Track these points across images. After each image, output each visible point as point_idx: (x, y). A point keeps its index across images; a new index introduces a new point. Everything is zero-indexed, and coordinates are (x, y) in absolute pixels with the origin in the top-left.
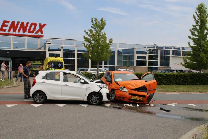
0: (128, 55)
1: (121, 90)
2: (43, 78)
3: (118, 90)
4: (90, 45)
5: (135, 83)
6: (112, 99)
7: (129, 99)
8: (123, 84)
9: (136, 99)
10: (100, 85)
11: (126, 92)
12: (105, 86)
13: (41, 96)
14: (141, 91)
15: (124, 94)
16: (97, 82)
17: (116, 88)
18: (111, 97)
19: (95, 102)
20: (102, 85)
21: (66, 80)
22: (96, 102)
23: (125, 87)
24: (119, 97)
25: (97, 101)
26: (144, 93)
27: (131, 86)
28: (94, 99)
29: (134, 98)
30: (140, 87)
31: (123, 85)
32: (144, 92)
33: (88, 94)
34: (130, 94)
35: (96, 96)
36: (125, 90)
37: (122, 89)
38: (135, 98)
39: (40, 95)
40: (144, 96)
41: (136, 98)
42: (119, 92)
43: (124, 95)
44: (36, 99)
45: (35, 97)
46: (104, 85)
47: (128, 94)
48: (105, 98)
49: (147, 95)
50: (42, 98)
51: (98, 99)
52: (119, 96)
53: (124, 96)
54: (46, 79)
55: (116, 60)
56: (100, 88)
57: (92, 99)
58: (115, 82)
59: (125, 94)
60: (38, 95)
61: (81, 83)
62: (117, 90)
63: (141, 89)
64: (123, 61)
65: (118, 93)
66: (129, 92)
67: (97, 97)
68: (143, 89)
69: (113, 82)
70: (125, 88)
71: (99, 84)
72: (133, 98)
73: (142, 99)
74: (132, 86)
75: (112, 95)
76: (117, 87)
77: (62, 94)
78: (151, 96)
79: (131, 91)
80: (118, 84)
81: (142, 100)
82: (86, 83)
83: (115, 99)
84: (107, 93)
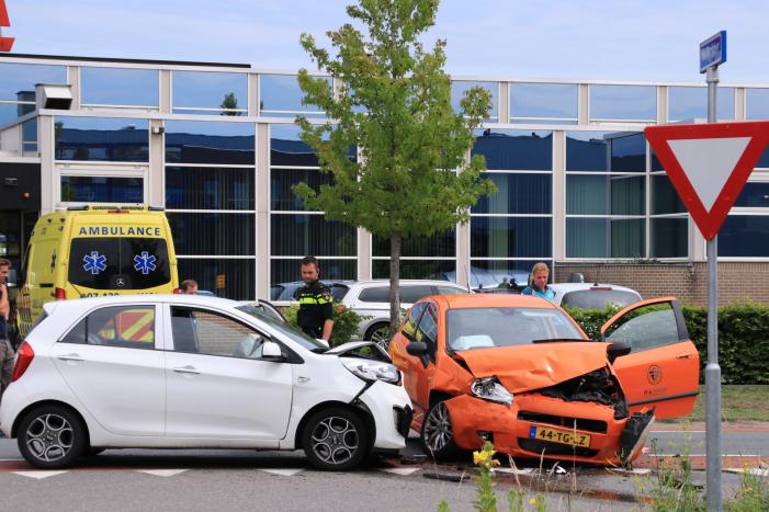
0: (648, 173)
1: (478, 392)
2: (70, 338)
3: (465, 395)
4: (339, 132)
5: (555, 358)
6: (432, 443)
7: (521, 442)
8: (489, 364)
9: (555, 439)
10: (360, 368)
11: (502, 403)
12: (392, 375)
13: (62, 429)
14: (582, 400)
15: (490, 415)
16: (347, 354)
17: (452, 387)
18: (430, 433)
19: (338, 457)
20: (372, 367)
21: (185, 344)
22: (345, 454)
23: (496, 380)
24: (467, 431)
25: (346, 447)
26: (601, 407)
27: (529, 375)
28: (334, 440)
29: (543, 434)
30: (578, 379)
31: (489, 370)
32: (598, 402)
33: (299, 413)
34: (523, 415)
35: (343, 425)
36: (501, 393)
37: (485, 387)
38: (550, 435)
39: (55, 422)
40: (597, 426)
41: (553, 433)
42: (470, 406)
43: (495, 419)
44: (32, 444)
45: (29, 432)
46: (385, 366)
47: (512, 415)
48: (387, 435)
49: (617, 418)
50: (66, 437)
51: (350, 439)
52: (468, 424)
53: (494, 426)
54: (86, 342)
55: (559, 215)
56: (364, 384)
57: (319, 436)
58: (452, 353)
59: (497, 415)
60: (46, 424)
61: (265, 357)
62: (461, 393)
63: (585, 389)
64: (613, 222)
65: (462, 412)
66: (519, 403)
67: (346, 431)
68: (595, 385)
69: (441, 353)
70: (497, 385)
71: (354, 363)
72: (538, 436)
73: (588, 438)
74: (534, 372)
75: (434, 424)
76: (459, 382)
77: (167, 415)
78: (638, 423)
79: (528, 397)
80: (462, 363)
81: (586, 444)
82: (290, 357)
83: (451, 441)
84: (396, 408)
